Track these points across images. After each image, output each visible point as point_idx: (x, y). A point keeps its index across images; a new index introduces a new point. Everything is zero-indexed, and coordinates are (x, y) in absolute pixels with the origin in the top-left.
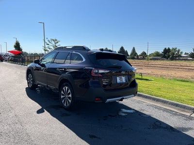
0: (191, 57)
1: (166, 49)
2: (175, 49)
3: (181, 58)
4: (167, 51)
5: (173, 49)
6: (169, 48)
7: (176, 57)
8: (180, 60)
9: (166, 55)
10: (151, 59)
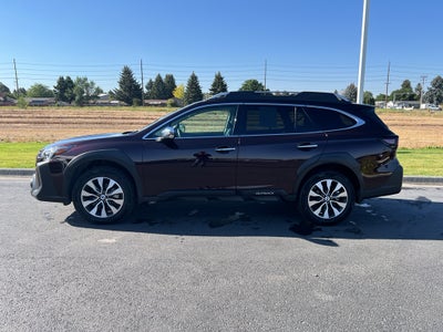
0: (118, 99)
1: (62, 79)
2: (83, 81)
3: (99, 101)
4: (65, 85)
5: (79, 80)
6: (69, 78)
7: (89, 98)
8: (98, 105)
9: (66, 94)
10: (30, 105)
